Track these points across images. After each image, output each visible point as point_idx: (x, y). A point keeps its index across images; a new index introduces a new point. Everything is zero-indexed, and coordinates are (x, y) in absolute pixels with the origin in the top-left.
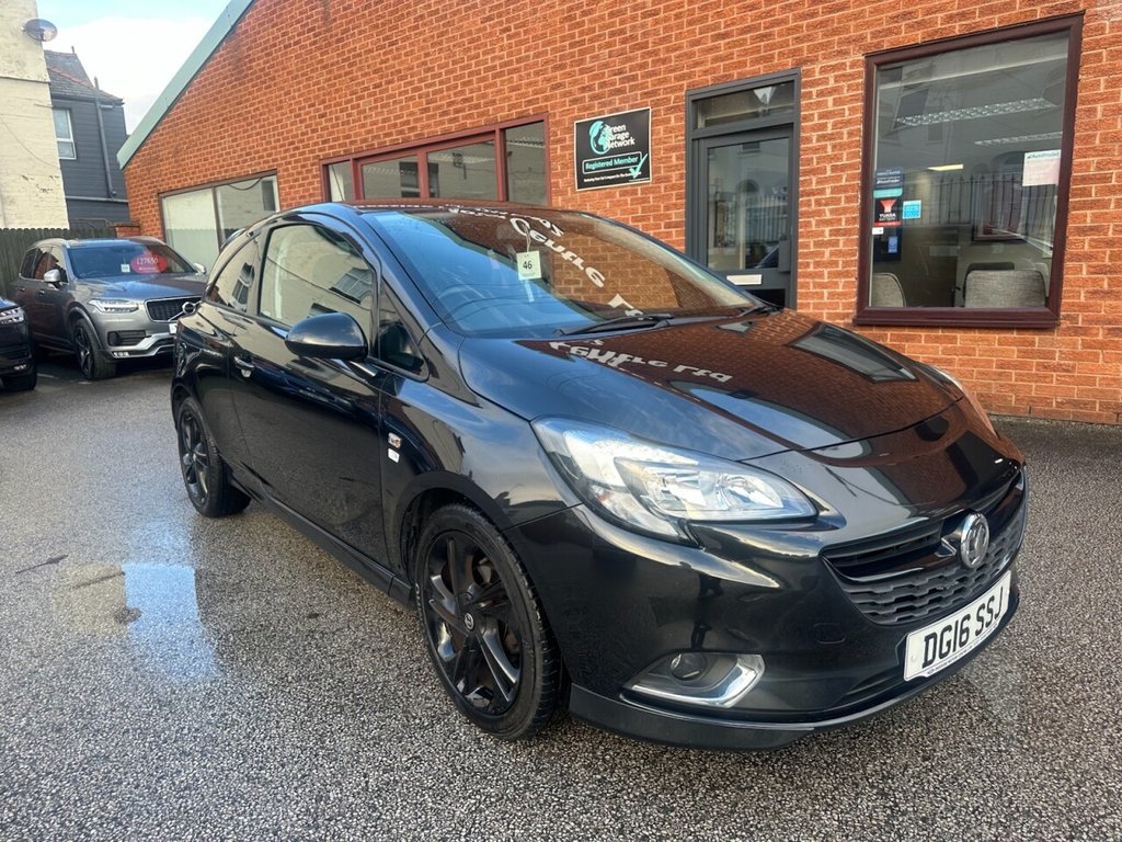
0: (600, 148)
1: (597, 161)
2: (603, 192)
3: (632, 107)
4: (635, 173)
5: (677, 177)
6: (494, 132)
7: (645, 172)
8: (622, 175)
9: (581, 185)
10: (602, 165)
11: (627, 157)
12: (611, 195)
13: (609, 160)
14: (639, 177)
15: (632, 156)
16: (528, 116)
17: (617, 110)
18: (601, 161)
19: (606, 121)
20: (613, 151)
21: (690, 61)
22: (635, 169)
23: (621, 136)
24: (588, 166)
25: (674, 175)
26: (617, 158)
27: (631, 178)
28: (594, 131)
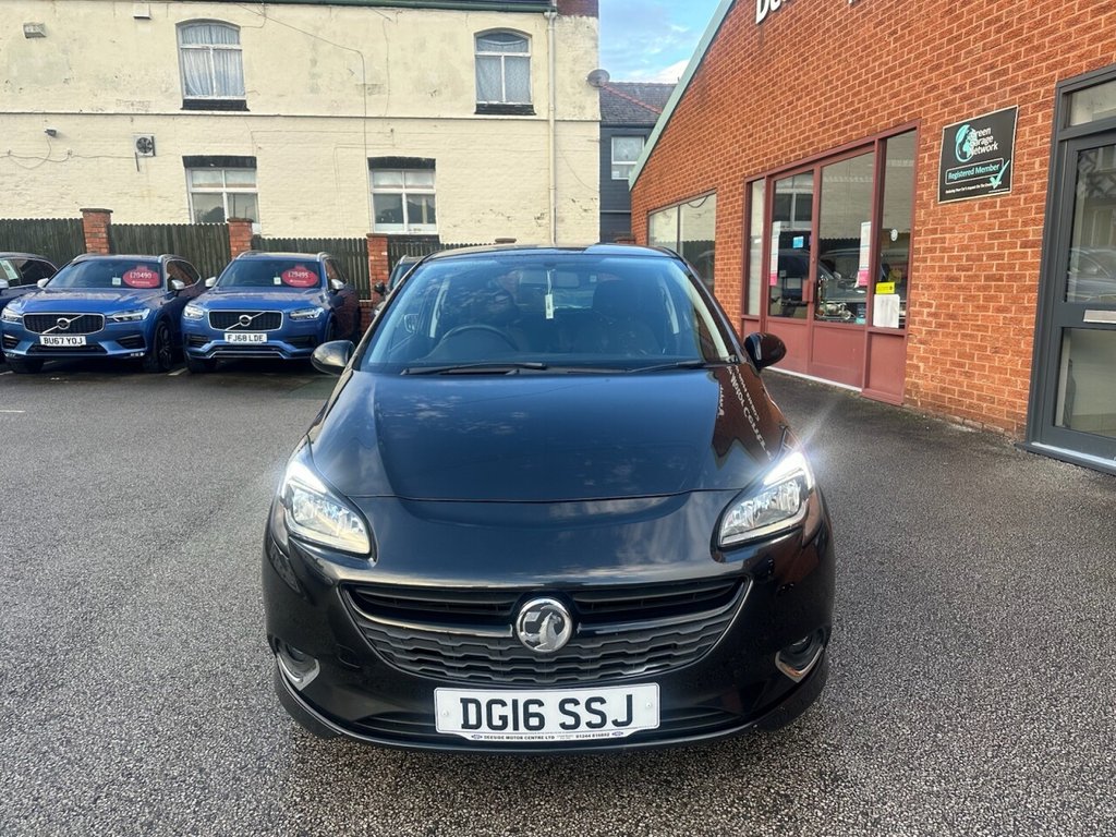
0: (964, 155)
1: (960, 170)
2: (964, 204)
3: (1000, 106)
4: (995, 183)
5: (1038, 187)
6: (874, 142)
7: (1005, 183)
8: (983, 186)
9: (943, 197)
10: (964, 174)
11: (988, 165)
12: (970, 209)
13: (970, 169)
14: (999, 187)
15: (993, 164)
16: (904, 123)
17: (985, 111)
18: (964, 170)
19: (975, 125)
20: (977, 158)
21: (1064, 46)
22: (995, 177)
23: (985, 141)
24: (951, 176)
25: (1036, 184)
26: (978, 166)
27: (991, 188)
28: (959, 138)
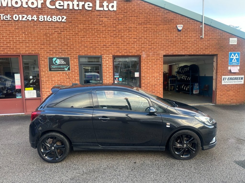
0: (56, 63)
1: (55, 66)
2: (57, 72)
3: (65, 56)
4: (66, 69)
5: (77, 71)
6: (20, 56)
7: (69, 69)
8: (62, 69)
9: (50, 70)
10: (57, 67)
11: (64, 66)
12: (59, 73)
13: (59, 66)
14: (67, 70)
15: (65, 66)
16: (33, 54)
17: (60, 56)
18: (57, 66)
19: (57, 58)
20: (60, 65)
21: (79, 50)
22: (66, 68)
23: (62, 62)
24: (52, 67)
26: (61, 66)
27: (65, 70)
28: (54, 60)
